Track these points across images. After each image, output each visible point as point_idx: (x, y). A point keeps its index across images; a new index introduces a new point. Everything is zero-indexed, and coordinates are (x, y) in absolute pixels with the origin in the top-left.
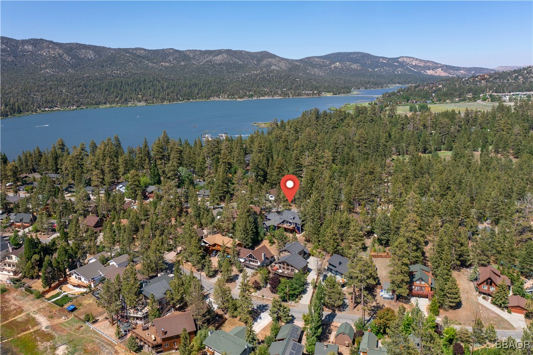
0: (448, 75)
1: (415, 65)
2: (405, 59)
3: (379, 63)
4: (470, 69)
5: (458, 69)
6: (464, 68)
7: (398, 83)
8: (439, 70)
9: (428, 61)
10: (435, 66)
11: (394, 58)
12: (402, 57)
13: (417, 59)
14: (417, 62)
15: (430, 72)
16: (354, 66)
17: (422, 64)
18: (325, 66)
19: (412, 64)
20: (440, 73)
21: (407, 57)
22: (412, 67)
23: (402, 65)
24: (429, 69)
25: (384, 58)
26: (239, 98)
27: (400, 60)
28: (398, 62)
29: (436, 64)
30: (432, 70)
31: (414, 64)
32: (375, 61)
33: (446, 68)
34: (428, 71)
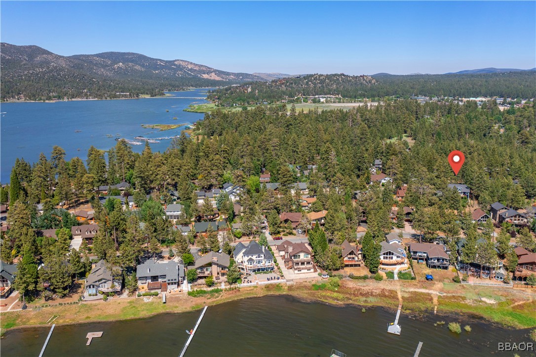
0: (222, 79)
1: (191, 69)
2: (181, 63)
3: (158, 65)
4: (238, 75)
5: (228, 74)
6: (233, 73)
7: (192, 86)
8: (213, 74)
9: (202, 66)
10: (209, 71)
11: (171, 61)
12: (178, 60)
13: (191, 63)
14: (192, 66)
15: (205, 76)
16: (138, 67)
17: (197, 68)
18: (107, 66)
19: (188, 68)
20: (214, 77)
21: (182, 60)
22: (189, 70)
23: (179, 68)
24: (204, 73)
25: (161, 60)
26: (47, 99)
27: (176, 63)
28: (175, 65)
29: (209, 68)
30: (207, 74)
31: (190, 67)
32: (153, 63)
33: (219, 73)
34: (203, 75)
